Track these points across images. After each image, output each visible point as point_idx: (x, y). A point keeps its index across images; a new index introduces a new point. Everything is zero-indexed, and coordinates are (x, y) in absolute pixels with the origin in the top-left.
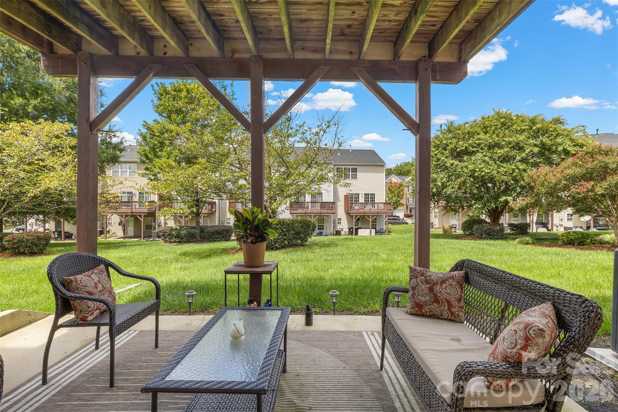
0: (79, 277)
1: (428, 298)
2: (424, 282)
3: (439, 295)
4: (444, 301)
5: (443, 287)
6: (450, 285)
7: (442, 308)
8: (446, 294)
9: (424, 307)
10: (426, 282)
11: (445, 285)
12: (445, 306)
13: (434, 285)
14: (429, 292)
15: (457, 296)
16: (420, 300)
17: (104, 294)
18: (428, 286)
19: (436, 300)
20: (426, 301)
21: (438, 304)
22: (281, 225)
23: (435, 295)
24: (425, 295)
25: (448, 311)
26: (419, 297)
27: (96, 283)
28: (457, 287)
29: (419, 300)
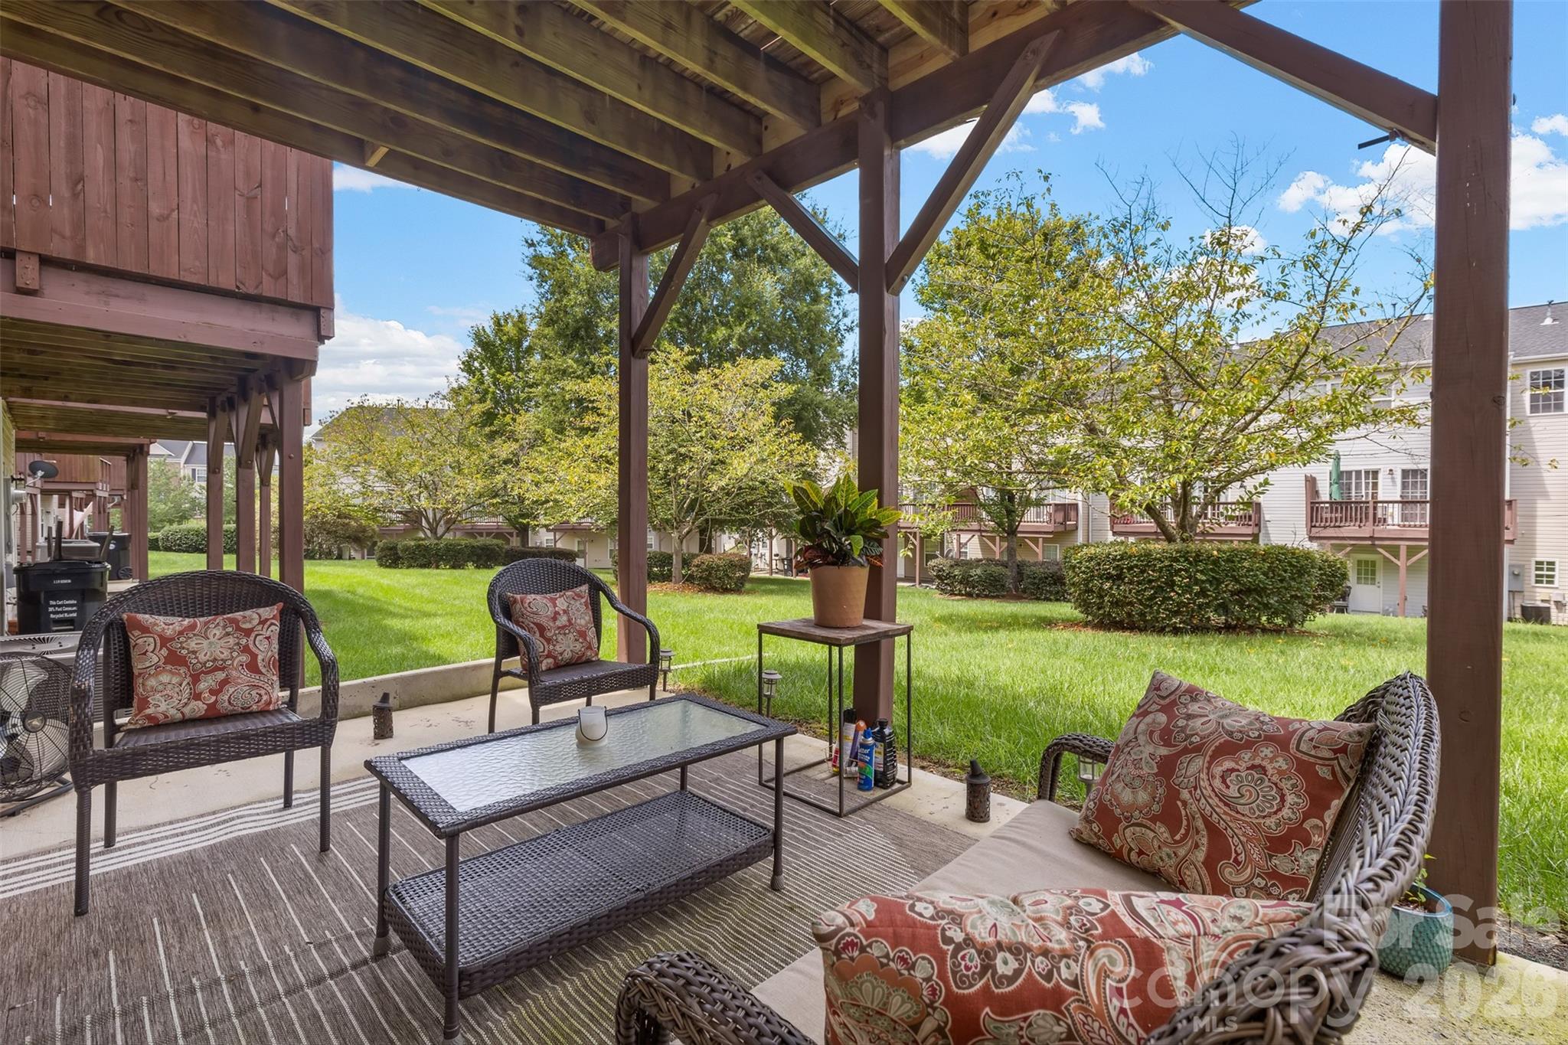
0: (530, 597)
1: (1143, 797)
2: (1156, 735)
3: (1185, 794)
4: (1200, 824)
5: (1218, 770)
6: (1253, 767)
7: (1182, 852)
8: (1215, 801)
9: (1121, 827)
10: (1161, 738)
11: (1228, 764)
12: (1197, 846)
13: (1185, 751)
14: (1156, 775)
15: (1271, 822)
16: (1117, 798)
17: (565, 634)
18: (1164, 751)
19: (1170, 815)
20: (1133, 807)
21: (1173, 830)
22: (1190, 563)
23: (1173, 794)
24: (1137, 783)
25: (1204, 872)
26: (1119, 786)
27: (557, 613)
28: (1286, 785)
29: (1112, 793)
